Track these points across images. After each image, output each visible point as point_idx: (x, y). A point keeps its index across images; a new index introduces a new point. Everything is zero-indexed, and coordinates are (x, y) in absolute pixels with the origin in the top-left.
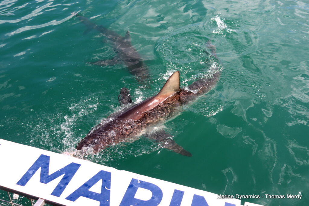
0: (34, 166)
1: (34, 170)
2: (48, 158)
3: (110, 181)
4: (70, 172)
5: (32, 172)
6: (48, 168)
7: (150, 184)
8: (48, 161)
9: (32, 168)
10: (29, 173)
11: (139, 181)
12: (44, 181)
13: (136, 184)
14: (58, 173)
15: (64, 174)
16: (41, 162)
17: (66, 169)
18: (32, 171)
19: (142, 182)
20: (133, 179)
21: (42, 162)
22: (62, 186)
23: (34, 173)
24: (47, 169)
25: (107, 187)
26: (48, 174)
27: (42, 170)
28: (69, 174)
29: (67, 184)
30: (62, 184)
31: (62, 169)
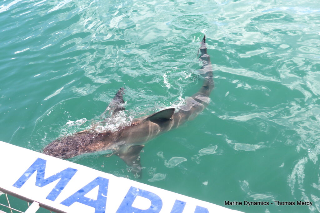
0: (30, 169)
1: (30, 173)
2: (44, 162)
3: (107, 188)
4: (66, 177)
5: (28, 175)
6: (44, 171)
7: (150, 192)
8: (44, 165)
9: (28, 171)
10: (25, 175)
11: (138, 189)
12: (40, 184)
13: (134, 192)
14: (54, 177)
15: (60, 179)
16: (37, 165)
17: (62, 174)
18: (28, 173)
19: (140, 191)
20: (131, 187)
21: (39, 165)
22: (58, 190)
23: (30, 176)
24: (43, 173)
25: (103, 194)
26: (44, 178)
27: (38, 173)
28: (66, 179)
29: (62, 188)
30: (57, 188)
31: (58, 173)
